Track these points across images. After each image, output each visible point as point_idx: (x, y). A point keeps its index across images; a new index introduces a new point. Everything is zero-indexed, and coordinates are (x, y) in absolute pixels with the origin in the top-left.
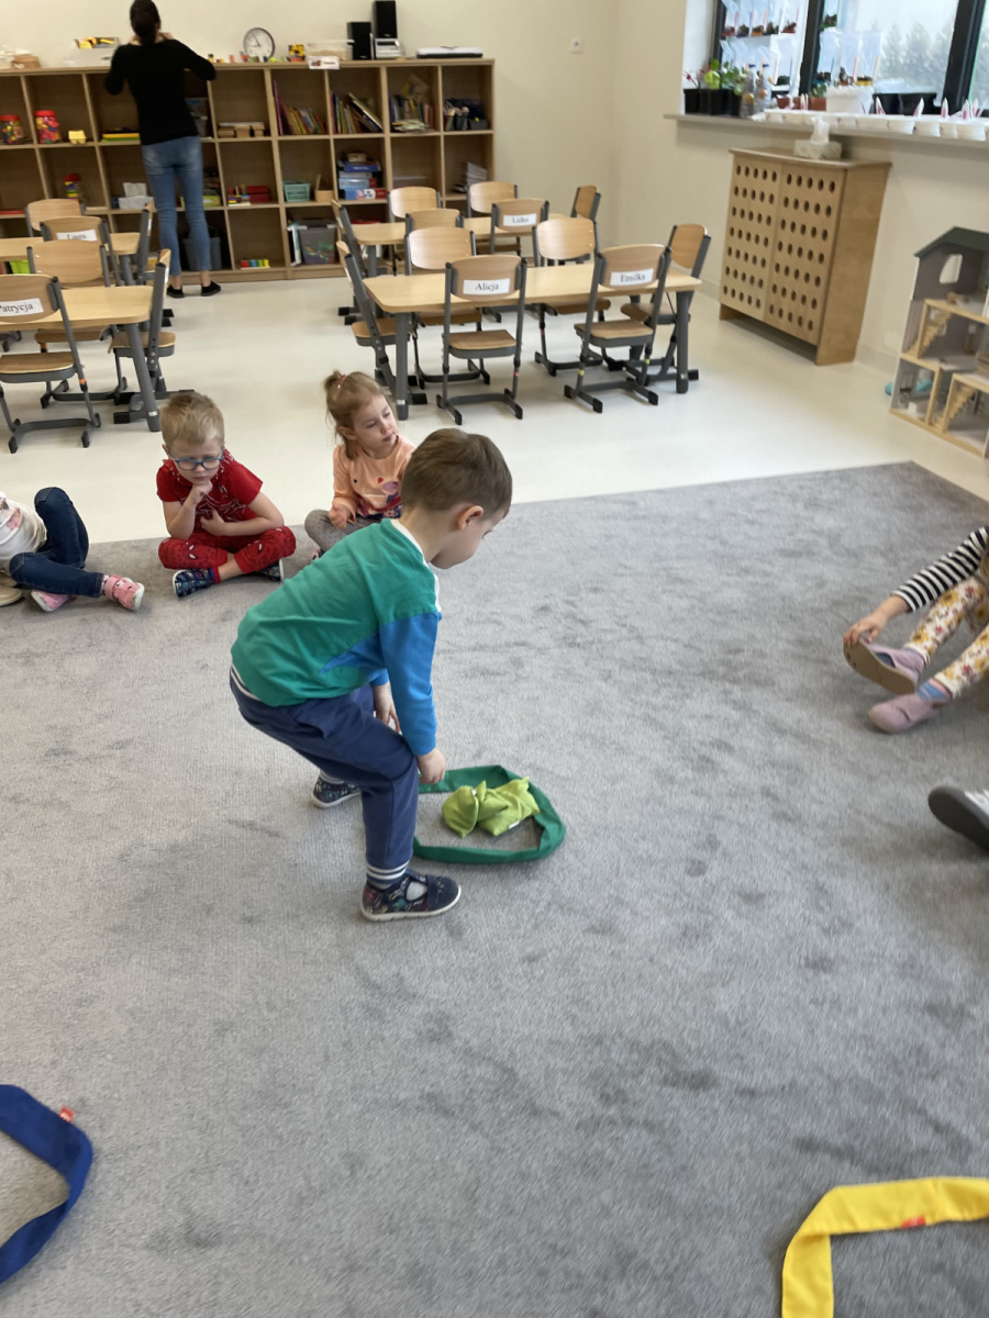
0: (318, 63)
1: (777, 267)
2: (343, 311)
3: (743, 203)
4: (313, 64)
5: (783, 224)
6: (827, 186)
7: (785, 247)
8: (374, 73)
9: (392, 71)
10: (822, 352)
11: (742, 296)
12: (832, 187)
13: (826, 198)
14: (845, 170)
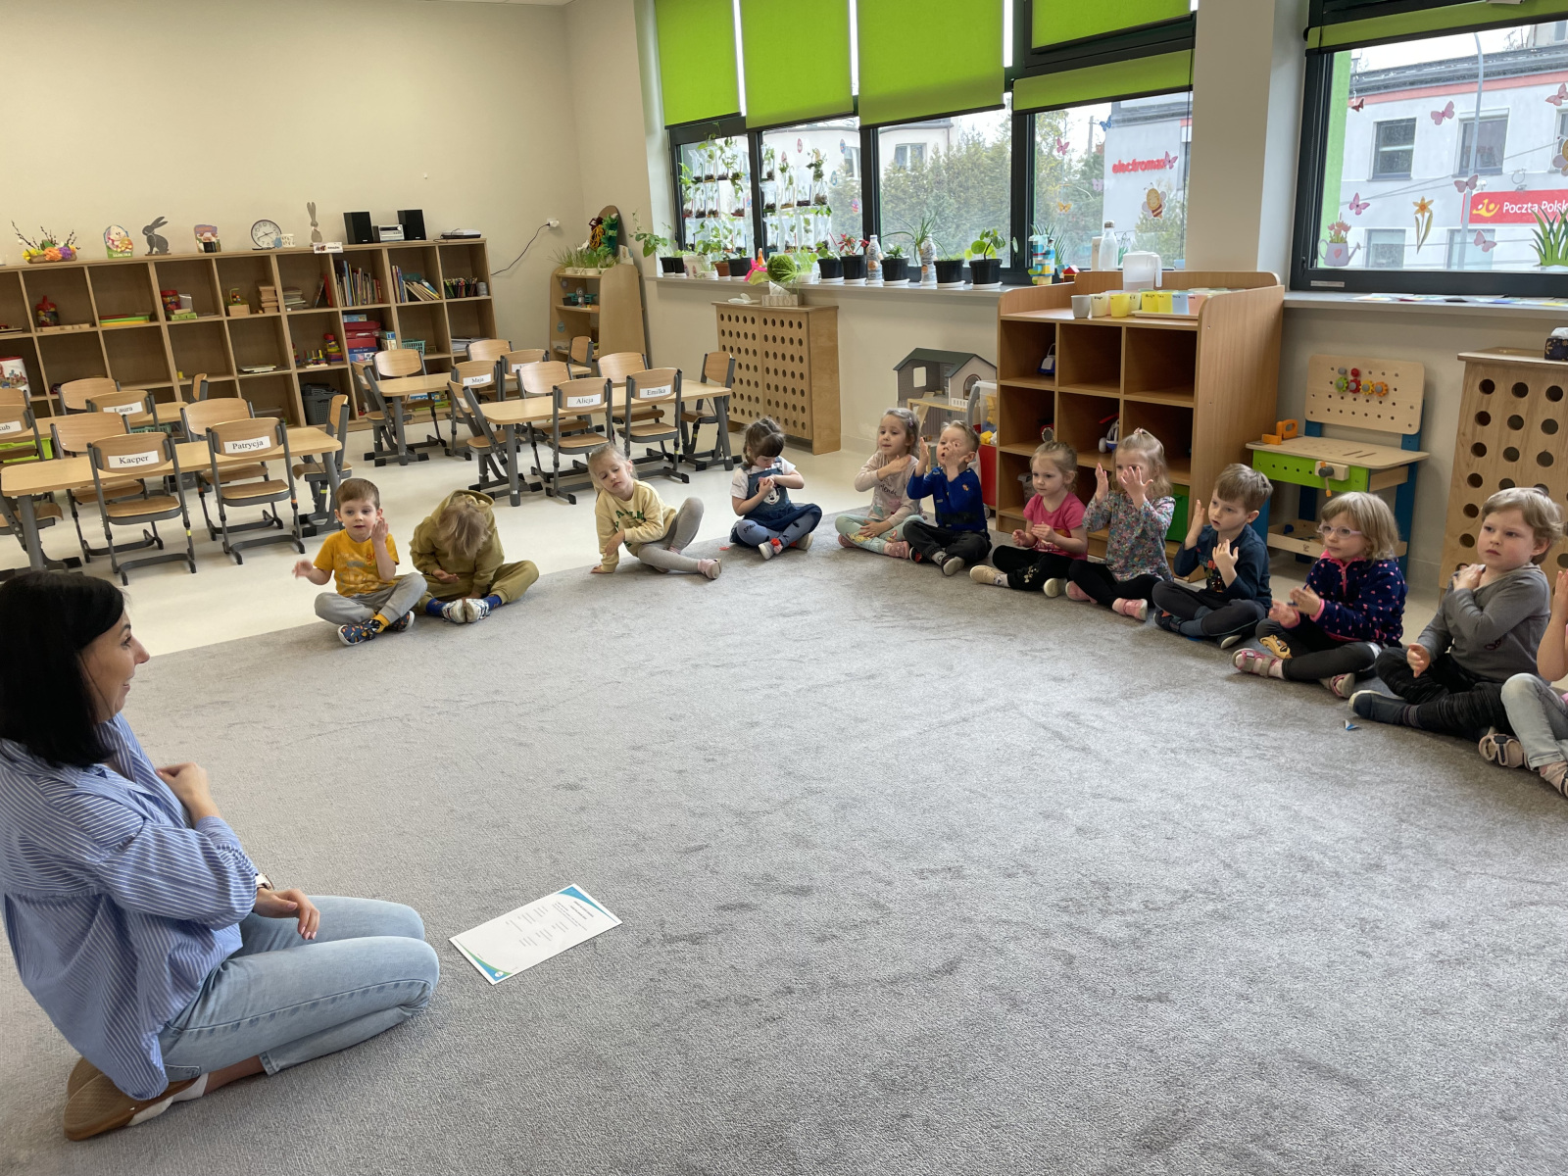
0: (323, 248)
1: (769, 386)
2: (368, 457)
3: (729, 341)
4: (318, 249)
5: (767, 354)
6: (795, 325)
7: (772, 371)
8: (375, 256)
9: (391, 251)
10: (816, 445)
11: (743, 412)
12: (800, 325)
13: (797, 333)
14: (807, 313)
